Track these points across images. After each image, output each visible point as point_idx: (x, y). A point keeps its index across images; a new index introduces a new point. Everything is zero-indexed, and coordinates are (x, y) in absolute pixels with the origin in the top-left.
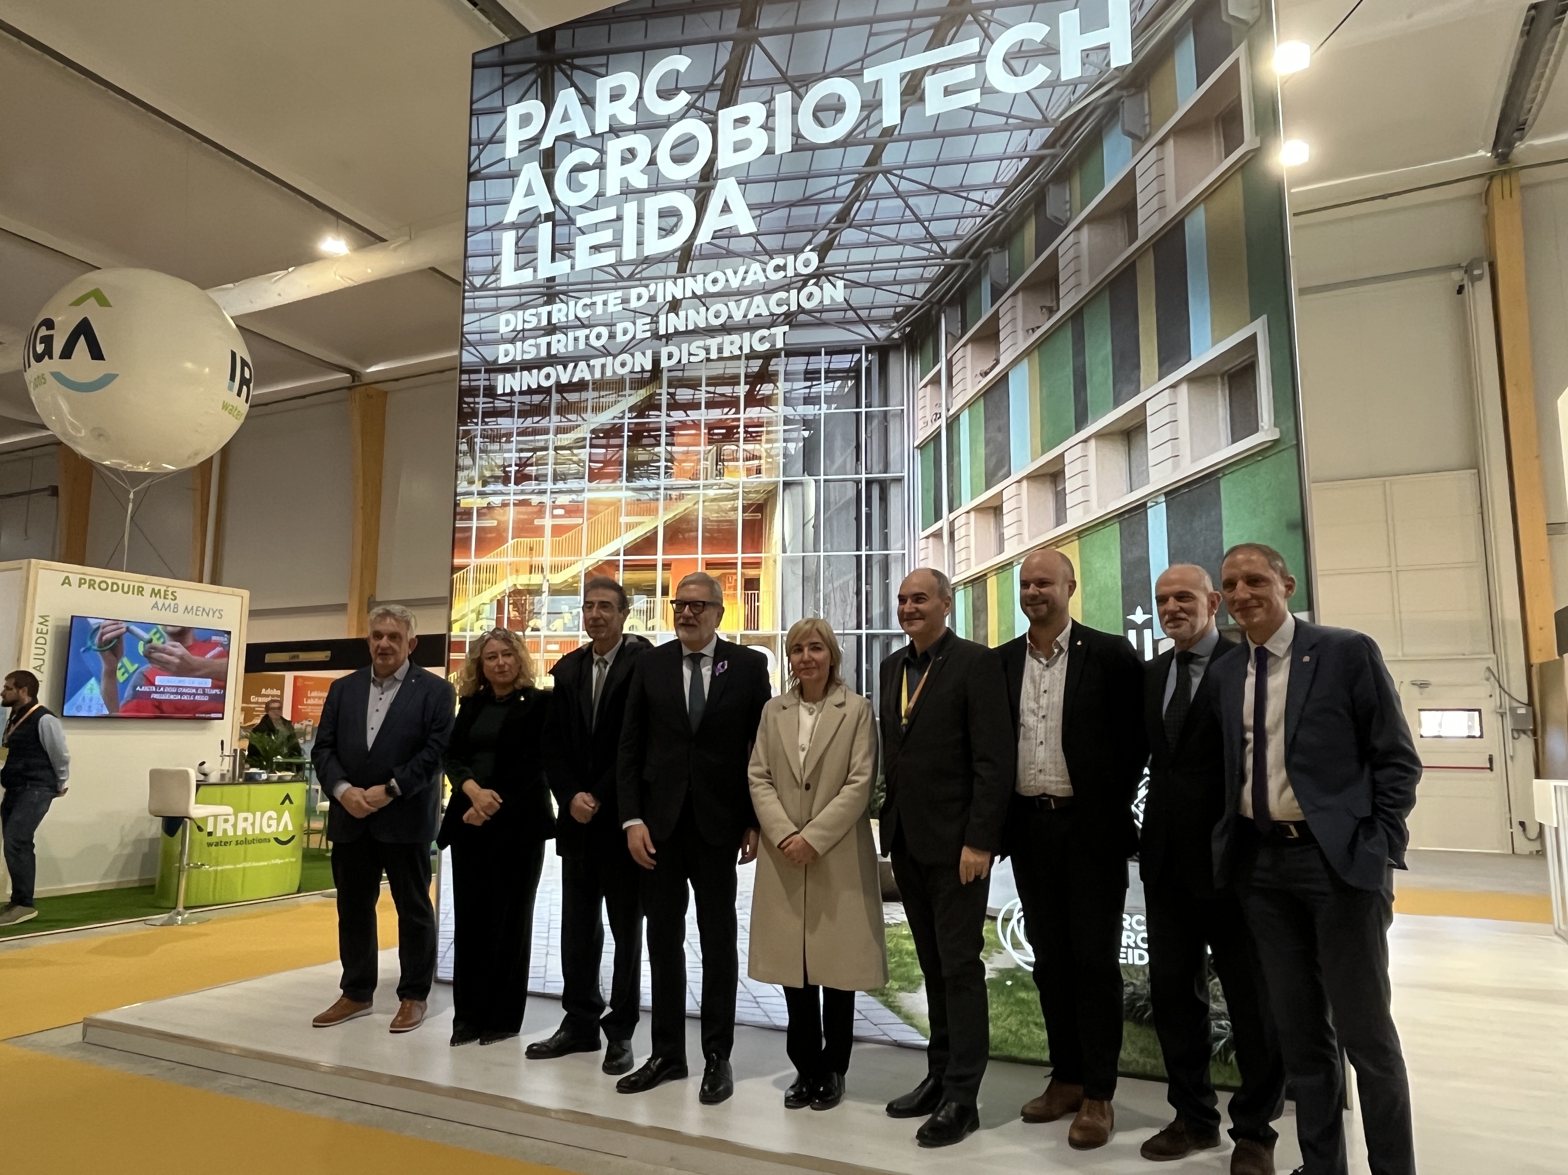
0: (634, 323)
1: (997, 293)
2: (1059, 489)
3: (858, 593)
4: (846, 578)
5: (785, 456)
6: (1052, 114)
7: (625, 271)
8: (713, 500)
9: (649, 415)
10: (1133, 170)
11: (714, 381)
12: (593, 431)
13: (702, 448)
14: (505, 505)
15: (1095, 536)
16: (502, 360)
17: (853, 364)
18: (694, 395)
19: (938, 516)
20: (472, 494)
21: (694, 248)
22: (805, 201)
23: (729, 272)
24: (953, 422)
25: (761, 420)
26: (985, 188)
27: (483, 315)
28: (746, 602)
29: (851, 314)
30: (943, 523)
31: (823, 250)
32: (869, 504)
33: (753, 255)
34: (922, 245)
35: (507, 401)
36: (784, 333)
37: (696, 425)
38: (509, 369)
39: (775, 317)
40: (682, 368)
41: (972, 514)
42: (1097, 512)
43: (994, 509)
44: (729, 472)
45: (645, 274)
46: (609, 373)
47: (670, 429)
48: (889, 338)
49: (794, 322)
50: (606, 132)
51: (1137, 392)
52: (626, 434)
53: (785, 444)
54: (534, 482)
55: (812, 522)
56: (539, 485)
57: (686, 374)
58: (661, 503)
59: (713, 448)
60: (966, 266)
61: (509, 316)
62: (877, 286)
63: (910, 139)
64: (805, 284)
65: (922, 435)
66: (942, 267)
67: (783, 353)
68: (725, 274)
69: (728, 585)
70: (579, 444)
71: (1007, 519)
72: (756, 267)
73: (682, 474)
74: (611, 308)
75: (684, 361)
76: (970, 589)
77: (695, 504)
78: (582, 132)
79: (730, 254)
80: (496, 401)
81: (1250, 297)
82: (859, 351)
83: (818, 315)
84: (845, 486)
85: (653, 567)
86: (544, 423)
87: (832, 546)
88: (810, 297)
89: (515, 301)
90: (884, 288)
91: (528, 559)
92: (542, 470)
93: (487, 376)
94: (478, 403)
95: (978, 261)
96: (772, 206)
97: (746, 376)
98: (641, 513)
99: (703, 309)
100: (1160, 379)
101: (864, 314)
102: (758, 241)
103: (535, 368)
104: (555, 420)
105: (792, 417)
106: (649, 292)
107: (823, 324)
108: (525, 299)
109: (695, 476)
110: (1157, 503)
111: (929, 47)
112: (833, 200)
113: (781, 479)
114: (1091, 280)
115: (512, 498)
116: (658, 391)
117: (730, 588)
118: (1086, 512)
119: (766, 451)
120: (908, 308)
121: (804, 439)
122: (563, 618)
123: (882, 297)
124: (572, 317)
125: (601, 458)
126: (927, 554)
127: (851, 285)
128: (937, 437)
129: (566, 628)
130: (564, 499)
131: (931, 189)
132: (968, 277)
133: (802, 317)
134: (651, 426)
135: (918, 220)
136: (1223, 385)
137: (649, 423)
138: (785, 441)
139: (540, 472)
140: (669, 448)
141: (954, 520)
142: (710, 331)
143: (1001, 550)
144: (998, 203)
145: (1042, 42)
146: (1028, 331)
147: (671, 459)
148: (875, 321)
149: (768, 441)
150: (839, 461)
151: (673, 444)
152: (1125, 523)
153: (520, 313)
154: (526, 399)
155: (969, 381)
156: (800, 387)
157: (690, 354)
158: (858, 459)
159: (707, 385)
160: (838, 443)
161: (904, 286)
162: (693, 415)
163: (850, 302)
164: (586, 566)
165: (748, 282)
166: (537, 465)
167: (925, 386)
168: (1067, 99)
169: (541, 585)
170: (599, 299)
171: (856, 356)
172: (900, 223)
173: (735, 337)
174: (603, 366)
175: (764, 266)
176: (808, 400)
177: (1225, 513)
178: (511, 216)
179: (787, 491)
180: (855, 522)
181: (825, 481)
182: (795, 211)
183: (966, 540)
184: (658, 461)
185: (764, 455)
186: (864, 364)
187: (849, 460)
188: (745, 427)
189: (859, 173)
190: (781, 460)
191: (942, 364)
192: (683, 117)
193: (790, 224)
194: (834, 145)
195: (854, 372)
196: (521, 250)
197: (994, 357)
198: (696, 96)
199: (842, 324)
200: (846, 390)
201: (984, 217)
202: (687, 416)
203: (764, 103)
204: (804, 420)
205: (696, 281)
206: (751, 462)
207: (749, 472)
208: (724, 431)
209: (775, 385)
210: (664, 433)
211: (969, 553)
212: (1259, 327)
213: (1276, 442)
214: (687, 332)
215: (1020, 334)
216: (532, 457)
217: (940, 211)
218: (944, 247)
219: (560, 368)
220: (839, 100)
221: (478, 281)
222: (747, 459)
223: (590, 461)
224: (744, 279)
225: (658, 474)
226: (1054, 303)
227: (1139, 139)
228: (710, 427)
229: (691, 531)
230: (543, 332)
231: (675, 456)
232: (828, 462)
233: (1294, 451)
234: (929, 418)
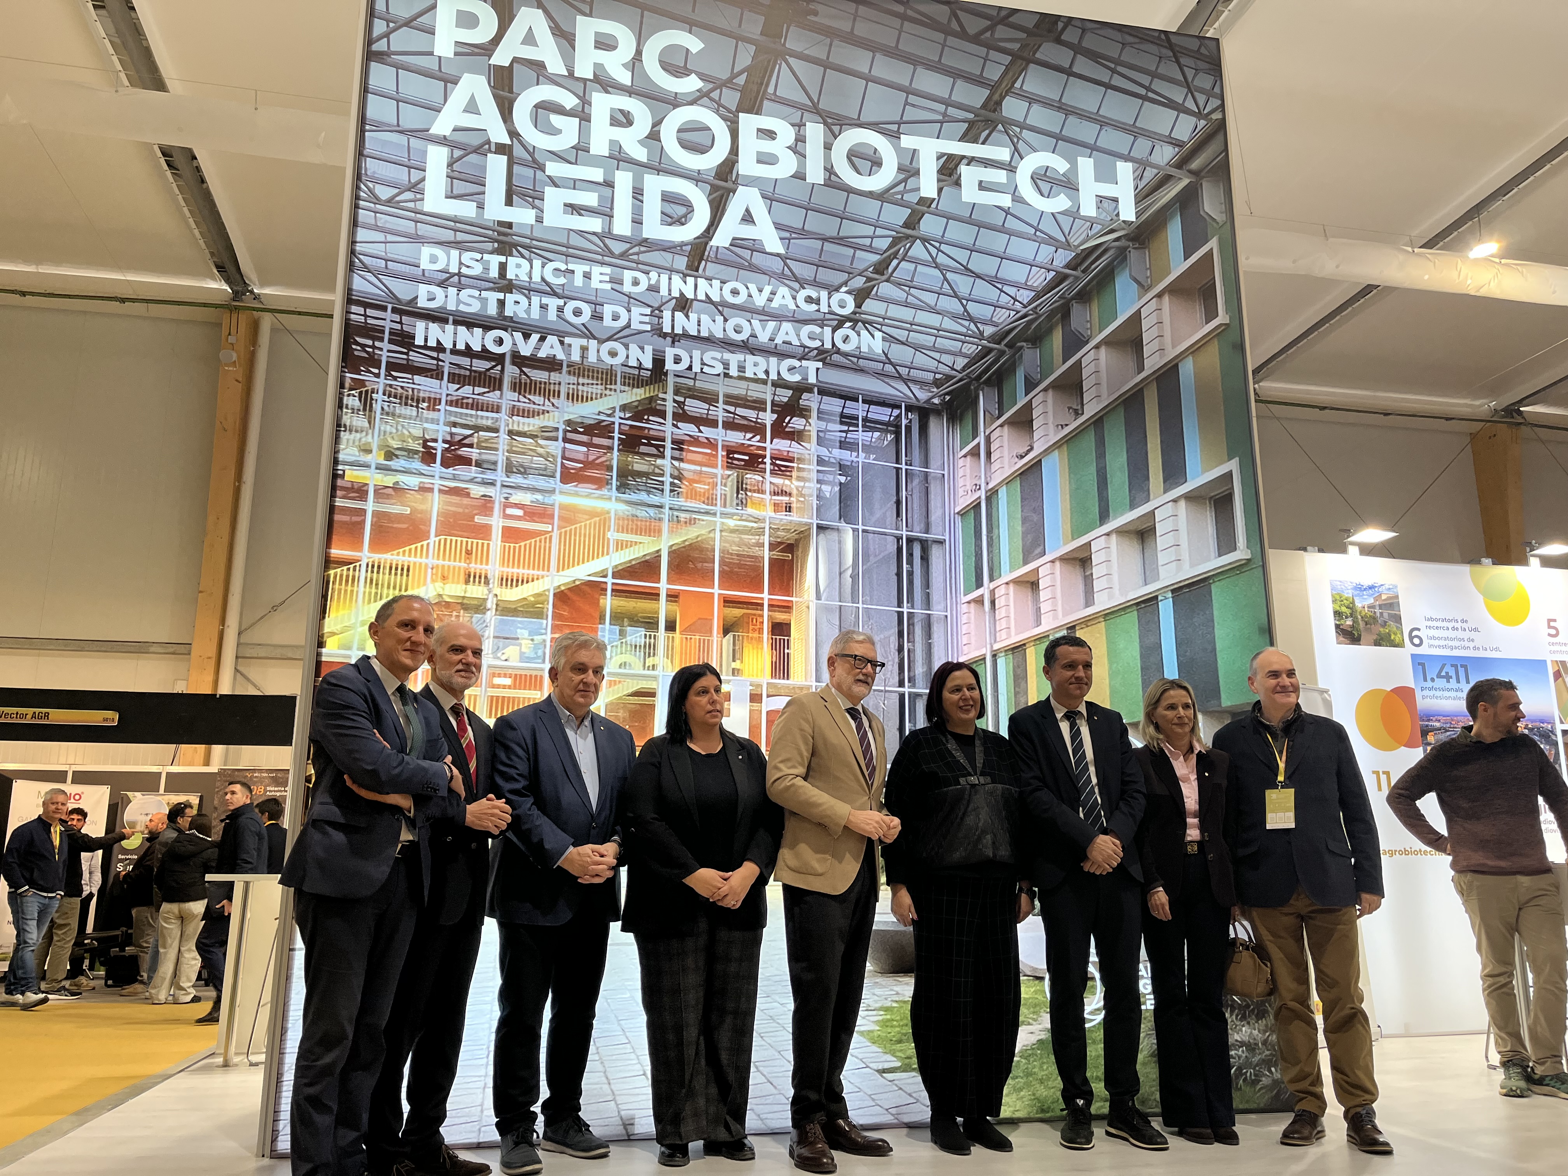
0: (629, 311)
1: (1030, 385)
2: (1087, 573)
3: (900, 649)
4: (887, 634)
5: (819, 497)
6: (1075, 240)
7: (618, 248)
8: (733, 531)
9: (648, 420)
10: (1139, 311)
11: (733, 400)
12: (569, 422)
13: (719, 471)
14: (424, 489)
15: (1118, 620)
16: (422, 303)
17: (892, 418)
18: (709, 410)
19: (979, 584)
20: (367, 466)
21: (708, 248)
22: (840, 240)
23: (753, 288)
24: (992, 495)
25: (790, 454)
26: (1018, 286)
27: (390, 238)
28: (773, 647)
29: (889, 368)
30: (984, 591)
31: (861, 296)
32: (910, 562)
33: (781, 277)
34: (960, 321)
35: (433, 358)
36: (818, 369)
37: (711, 444)
38: (437, 317)
39: (807, 350)
40: (693, 377)
41: (1011, 586)
42: (1118, 599)
43: (1031, 584)
44: (753, 503)
45: (642, 258)
46: (592, 358)
47: (678, 444)
48: (928, 401)
49: (828, 361)
50: (590, 80)
51: (1148, 500)
52: (616, 435)
53: (819, 486)
54: (474, 468)
55: (850, 571)
56: (482, 473)
57: (698, 384)
58: (665, 526)
59: (733, 474)
60: (1002, 353)
61: (438, 251)
62: (917, 348)
63: (949, 217)
64: (840, 325)
65: (964, 501)
66: (980, 347)
67: (816, 390)
68: (748, 288)
69: (751, 627)
70: (549, 434)
71: (1043, 595)
72: (783, 291)
73: (693, 495)
74: (595, 283)
75: (696, 368)
76: (1011, 656)
77: (710, 532)
78: (555, 66)
79: (753, 268)
80: (411, 353)
81: (1227, 438)
82: (900, 407)
83: (855, 360)
84: (886, 540)
85: (654, 595)
86: (493, 397)
87: (871, 598)
88: (846, 339)
89: (449, 235)
90: (923, 351)
91: (463, 565)
92: (487, 456)
93: (397, 318)
94: (381, 349)
95: (1012, 351)
96: (803, 233)
97: (773, 404)
98: (639, 531)
99: (719, 319)
100: (1165, 492)
101: (904, 371)
102: (786, 264)
103: (479, 326)
104: (508, 397)
105: (827, 459)
106: (649, 279)
107: (861, 370)
108: (460, 236)
109: (710, 500)
110: (1166, 598)
111: (963, 138)
112: (870, 249)
113: (815, 522)
114: (1109, 395)
115: (437, 483)
116: (661, 395)
117: (754, 630)
118: (1111, 597)
119: (798, 490)
120: (949, 378)
121: (841, 484)
122: (520, 645)
123: (921, 359)
124: (536, 278)
125: (581, 457)
126: (969, 618)
127: (889, 339)
128: (977, 507)
129: (523, 658)
130: (525, 498)
131: (967, 271)
132: (1004, 363)
133: (836, 357)
134: (651, 432)
135: (956, 296)
136: (1211, 508)
137: (649, 429)
138: (819, 481)
139: (484, 457)
140: (676, 463)
141: (994, 589)
142: (728, 345)
143: (1038, 623)
144: (1030, 303)
145: (1064, 175)
146: (1057, 426)
147: (679, 476)
148: (915, 382)
149: (799, 479)
150: (878, 514)
151: (681, 460)
152: (1142, 611)
153: (454, 253)
154: (465, 361)
155: (1006, 460)
156: (835, 428)
157: (703, 364)
158: (898, 514)
159: (726, 403)
160: (878, 495)
161: (943, 355)
162: (707, 432)
163: (889, 356)
164: (556, 584)
165: (775, 304)
166: (479, 447)
167: (965, 456)
168: (1085, 233)
169: (485, 600)
170: (580, 269)
171: (896, 412)
172: (939, 294)
173: (759, 359)
174: (584, 349)
175: (795, 293)
176: (844, 445)
177: (1216, 613)
178: (442, 126)
179: (821, 536)
180: (896, 577)
181: (864, 531)
182: (828, 246)
183: (1006, 610)
184: (662, 475)
185: (795, 492)
186: (904, 422)
187: (888, 514)
188: (772, 458)
189: (897, 233)
190: (815, 502)
191: (981, 439)
192: (691, 103)
193: (822, 259)
194: (870, 195)
195: (894, 427)
196: (456, 174)
197: (1029, 443)
198: (711, 86)
199: (881, 375)
200: (886, 443)
201: (1018, 312)
202: (700, 431)
203: (793, 125)
204: (840, 464)
205: (711, 286)
206: (780, 498)
207: (777, 507)
208: (747, 458)
209: (807, 421)
210: (668, 445)
211: (1008, 622)
212: (1233, 465)
213: (1249, 561)
214: (698, 338)
215: (1051, 427)
216: (471, 435)
217: (976, 294)
218: (981, 329)
219: (518, 336)
220: (875, 153)
221: (384, 193)
222: (775, 494)
223: (564, 458)
224: (770, 300)
225: (662, 490)
226: (1079, 407)
227: (1144, 288)
228: (730, 451)
229: (704, 561)
230: (491, 285)
231: (685, 473)
232: (867, 514)
233: (1261, 569)
234: (969, 488)
